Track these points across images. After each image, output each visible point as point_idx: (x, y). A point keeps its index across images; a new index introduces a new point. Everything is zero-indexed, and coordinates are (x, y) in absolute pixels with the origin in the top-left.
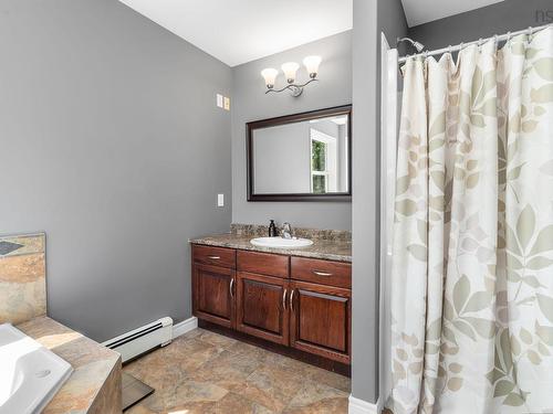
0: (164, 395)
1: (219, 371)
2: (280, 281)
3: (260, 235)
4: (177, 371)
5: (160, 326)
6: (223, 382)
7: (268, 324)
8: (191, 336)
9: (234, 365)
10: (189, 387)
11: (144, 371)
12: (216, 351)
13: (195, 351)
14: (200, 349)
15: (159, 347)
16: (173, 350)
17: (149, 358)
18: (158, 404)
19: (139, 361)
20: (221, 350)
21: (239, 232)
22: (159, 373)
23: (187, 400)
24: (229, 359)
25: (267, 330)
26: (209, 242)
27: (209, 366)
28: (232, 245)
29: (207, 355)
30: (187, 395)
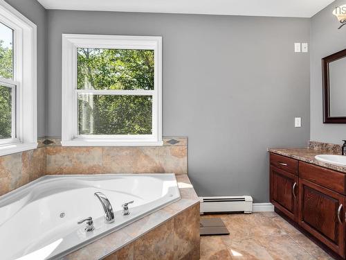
0: (234, 239)
1: (275, 245)
2: (336, 195)
3: (335, 153)
4: (247, 231)
5: (243, 200)
6: (274, 254)
7: (324, 230)
8: (267, 215)
9: (288, 248)
10: (249, 243)
11: (229, 222)
12: (279, 232)
13: (264, 225)
14: (268, 226)
15: (242, 212)
16: (251, 218)
17: (236, 216)
18: (228, 242)
19: (229, 215)
20: (284, 233)
21: (316, 148)
22: (237, 227)
23: (244, 249)
24: (287, 242)
25: (323, 234)
26: (280, 152)
27: (270, 239)
28: (295, 157)
29: (271, 231)
30: (246, 247)
